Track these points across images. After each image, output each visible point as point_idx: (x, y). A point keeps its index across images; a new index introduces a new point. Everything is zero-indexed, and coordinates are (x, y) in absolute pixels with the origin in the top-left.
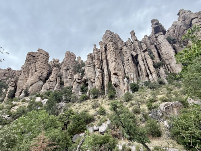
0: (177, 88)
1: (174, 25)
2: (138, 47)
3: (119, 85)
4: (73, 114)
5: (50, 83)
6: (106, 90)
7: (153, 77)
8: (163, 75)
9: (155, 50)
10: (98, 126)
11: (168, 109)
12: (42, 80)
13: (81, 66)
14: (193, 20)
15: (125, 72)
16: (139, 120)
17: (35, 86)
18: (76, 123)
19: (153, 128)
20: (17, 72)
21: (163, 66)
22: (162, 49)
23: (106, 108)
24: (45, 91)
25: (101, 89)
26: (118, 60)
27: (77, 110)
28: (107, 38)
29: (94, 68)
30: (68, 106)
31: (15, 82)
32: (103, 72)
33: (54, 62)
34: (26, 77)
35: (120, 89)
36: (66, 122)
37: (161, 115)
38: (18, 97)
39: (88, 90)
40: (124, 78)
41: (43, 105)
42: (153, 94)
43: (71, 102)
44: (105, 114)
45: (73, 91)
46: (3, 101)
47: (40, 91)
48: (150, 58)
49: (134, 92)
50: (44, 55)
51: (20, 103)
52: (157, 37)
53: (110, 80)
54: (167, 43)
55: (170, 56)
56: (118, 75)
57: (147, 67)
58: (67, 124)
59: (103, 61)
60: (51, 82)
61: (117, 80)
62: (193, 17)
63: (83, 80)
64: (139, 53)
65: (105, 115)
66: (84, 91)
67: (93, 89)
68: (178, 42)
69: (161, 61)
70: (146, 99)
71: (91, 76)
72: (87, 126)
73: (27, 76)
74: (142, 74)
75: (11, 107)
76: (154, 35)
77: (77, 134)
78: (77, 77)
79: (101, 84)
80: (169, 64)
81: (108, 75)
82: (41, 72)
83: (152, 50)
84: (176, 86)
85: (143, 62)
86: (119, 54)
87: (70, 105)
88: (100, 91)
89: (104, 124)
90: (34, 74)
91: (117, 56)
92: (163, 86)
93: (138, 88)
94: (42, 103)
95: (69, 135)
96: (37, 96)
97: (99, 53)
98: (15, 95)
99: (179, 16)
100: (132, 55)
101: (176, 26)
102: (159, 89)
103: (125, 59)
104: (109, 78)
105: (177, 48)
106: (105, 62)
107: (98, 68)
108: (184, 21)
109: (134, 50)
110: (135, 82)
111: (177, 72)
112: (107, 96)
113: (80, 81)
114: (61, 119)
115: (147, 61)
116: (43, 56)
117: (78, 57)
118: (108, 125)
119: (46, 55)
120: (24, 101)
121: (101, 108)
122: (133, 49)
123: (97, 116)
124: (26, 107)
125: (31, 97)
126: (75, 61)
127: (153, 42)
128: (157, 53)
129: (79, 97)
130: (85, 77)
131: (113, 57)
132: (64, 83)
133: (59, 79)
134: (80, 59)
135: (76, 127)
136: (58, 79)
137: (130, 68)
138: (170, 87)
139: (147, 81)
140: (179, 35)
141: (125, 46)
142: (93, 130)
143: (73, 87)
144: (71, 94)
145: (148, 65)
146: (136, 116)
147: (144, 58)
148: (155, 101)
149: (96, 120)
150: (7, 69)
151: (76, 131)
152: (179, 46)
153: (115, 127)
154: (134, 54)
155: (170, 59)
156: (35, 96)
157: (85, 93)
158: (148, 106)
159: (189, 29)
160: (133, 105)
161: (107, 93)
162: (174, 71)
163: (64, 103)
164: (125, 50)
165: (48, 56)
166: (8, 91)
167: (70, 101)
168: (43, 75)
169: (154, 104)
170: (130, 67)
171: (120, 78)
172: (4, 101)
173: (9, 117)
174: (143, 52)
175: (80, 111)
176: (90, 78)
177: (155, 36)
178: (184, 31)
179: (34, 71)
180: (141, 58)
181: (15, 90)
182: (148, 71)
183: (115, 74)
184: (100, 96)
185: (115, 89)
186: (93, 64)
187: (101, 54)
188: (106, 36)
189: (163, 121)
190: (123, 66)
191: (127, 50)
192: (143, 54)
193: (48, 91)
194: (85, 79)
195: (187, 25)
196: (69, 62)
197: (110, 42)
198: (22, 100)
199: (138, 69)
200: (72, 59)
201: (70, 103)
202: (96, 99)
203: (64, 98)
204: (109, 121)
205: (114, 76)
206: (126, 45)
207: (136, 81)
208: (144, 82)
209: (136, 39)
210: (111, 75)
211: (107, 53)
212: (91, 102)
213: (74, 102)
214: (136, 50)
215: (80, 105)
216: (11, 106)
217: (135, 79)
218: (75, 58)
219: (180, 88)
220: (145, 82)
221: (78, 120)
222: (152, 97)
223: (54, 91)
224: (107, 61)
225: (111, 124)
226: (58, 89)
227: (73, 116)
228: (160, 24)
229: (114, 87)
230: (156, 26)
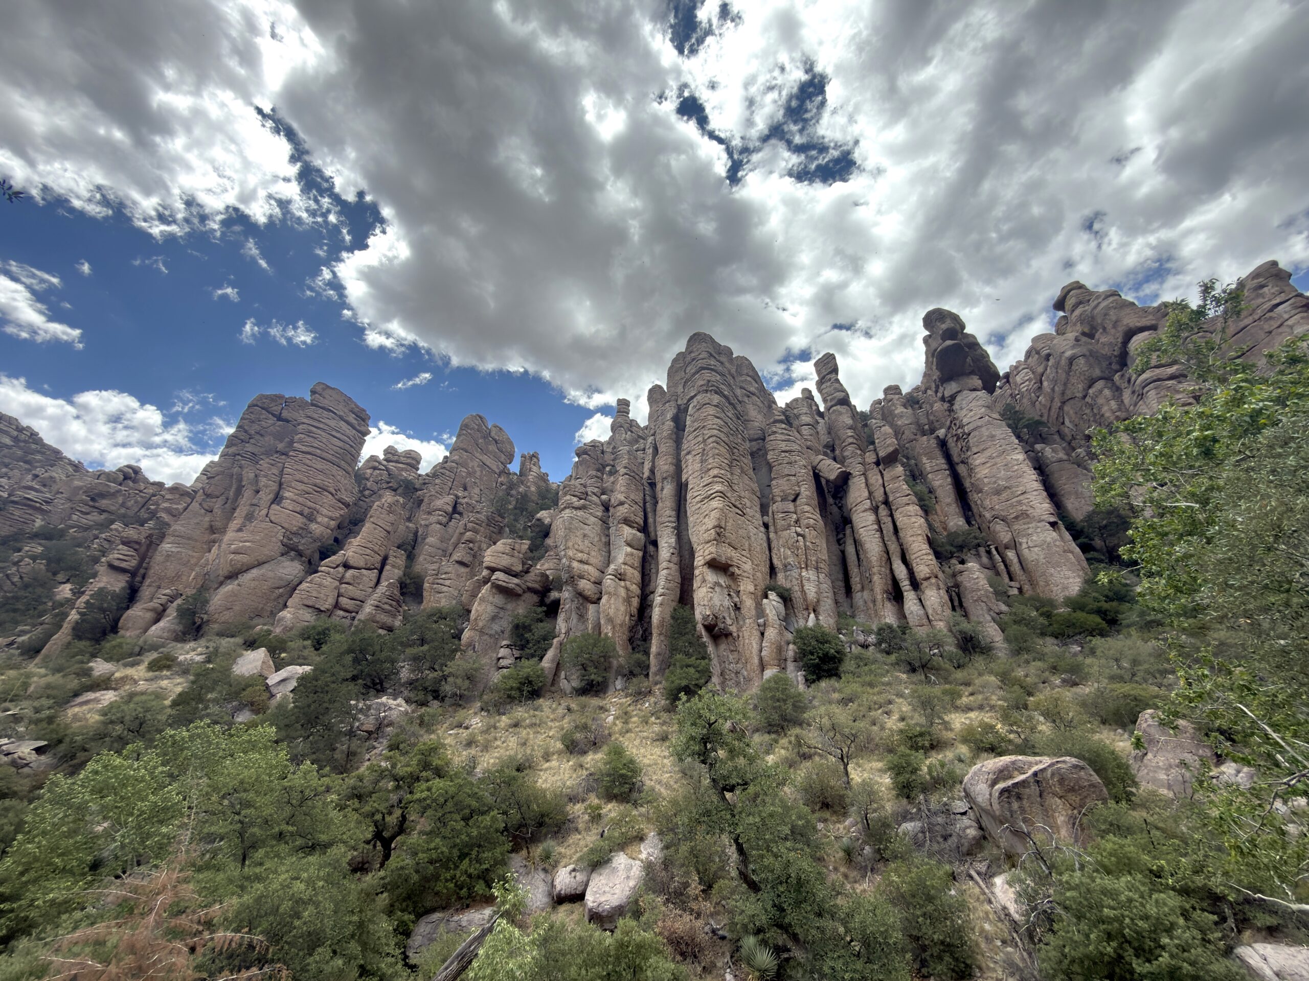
0: (1058, 682)
1: (1038, 353)
2: (851, 440)
3: (733, 629)
4: (439, 773)
5: (343, 577)
6: (659, 654)
7: (927, 603)
8: (979, 599)
9: (941, 462)
10: (582, 870)
11: (1019, 797)
12: (300, 554)
13: (531, 506)
14: (1135, 338)
15: (776, 561)
16: (841, 854)
17: (253, 584)
18: (446, 832)
19: (924, 915)
20: (168, 496)
21: (982, 550)
22: (977, 462)
23: (646, 761)
24: (308, 617)
25: (631, 640)
26: (743, 494)
27: (473, 751)
28: (691, 369)
29: (605, 522)
30: (421, 724)
31: (143, 548)
32: (651, 548)
33: (391, 466)
34: (212, 529)
35: (736, 655)
36: (392, 820)
37: (972, 832)
38: (139, 637)
39: (555, 641)
40: (766, 597)
41: (274, 703)
42: (926, 704)
43: (443, 700)
44: (635, 795)
45: (466, 635)
46: (38, 651)
47: (273, 614)
48: (913, 498)
49: (819, 678)
50: (341, 418)
51: (139, 672)
52: (952, 400)
53: (685, 596)
54: (1003, 432)
55: (1020, 503)
56: (733, 574)
57: (893, 547)
58: (393, 838)
59: (659, 486)
60: (350, 572)
61: (727, 603)
62: (1132, 321)
63: (532, 580)
64: (856, 469)
65: (635, 804)
66: (528, 642)
67: (586, 636)
68: (1056, 437)
69: (969, 522)
70: (883, 728)
71: (581, 561)
72: (517, 860)
73: (218, 524)
74: (867, 583)
75: (76, 695)
76: (937, 387)
77: (444, 908)
78: (505, 561)
79: (634, 611)
80: (1014, 545)
81: (674, 568)
82: (306, 511)
83: (925, 460)
84: (1055, 668)
85: (871, 517)
86: (747, 460)
87: (433, 716)
88: (622, 656)
89: (621, 860)
90: (264, 512)
91: (737, 471)
92: (979, 662)
93: (840, 661)
94: (267, 687)
95: (390, 912)
96: (251, 645)
97: (642, 446)
98: (120, 625)
99: (1061, 314)
100: (817, 476)
101: (1048, 356)
102: (959, 675)
103: (776, 491)
104: (682, 585)
105: (1054, 467)
106: (667, 491)
107: (627, 522)
108: (1091, 336)
109: (831, 449)
110: (827, 620)
111: (1059, 595)
112: (657, 690)
113: (516, 581)
114: (359, 797)
115: (897, 515)
116: (332, 423)
117: (523, 456)
118: (648, 867)
119: (354, 422)
120: (163, 664)
121: (618, 752)
122: (826, 446)
123: (583, 801)
124: (167, 702)
125: (211, 644)
126: (505, 472)
127: (931, 423)
128: (949, 480)
129: (496, 677)
130: (545, 566)
131: (715, 472)
132: (426, 585)
133: (398, 559)
134: (535, 469)
135: (445, 863)
136: (391, 560)
137: (801, 543)
138: (1020, 673)
139: (890, 627)
140: (1064, 403)
141: (781, 421)
142: (550, 894)
143: (469, 611)
144: (456, 651)
145: (901, 534)
146: (820, 826)
147: (879, 495)
148: (935, 746)
149: (577, 830)
150: (120, 470)
151: (439, 887)
152: (1065, 457)
153: (686, 885)
154: (831, 470)
155: (1016, 518)
156: (239, 640)
157: (533, 656)
158: (897, 770)
159: (1117, 377)
160: (805, 757)
161: (661, 671)
162: (1041, 583)
163: (400, 701)
164: (783, 446)
165: (362, 429)
166: (83, 593)
167: (437, 695)
168: (313, 526)
169: (928, 764)
170: (803, 536)
171: (742, 588)
172: (44, 651)
173: (39, 751)
174: (878, 463)
175: (488, 761)
176: (576, 572)
177: (939, 395)
178: (1090, 387)
179: (265, 497)
180: (866, 494)
181: (132, 595)
182: (901, 571)
183: (714, 565)
184: (619, 684)
185: (711, 649)
186: (604, 497)
187: (650, 451)
188: (688, 359)
189: (988, 876)
190: (766, 526)
191: (795, 447)
192: (875, 478)
193: (323, 622)
194: (544, 576)
195: (1105, 357)
196: (469, 474)
197: (707, 391)
198: (154, 655)
199: (843, 552)
200: (488, 462)
201: (436, 704)
202: (595, 702)
203: (405, 674)
204: (656, 840)
205: (711, 577)
206: (787, 417)
207: (832, 621)
208: (875, 628)
209: (840, 395)
210: (692, 568)
211: (685, 446)
212: (561, 711)
213: (460, 701)
214: (837, 452)
215: (492, 721)
216: (74, 683)
217: (827, 604)
218: (511, 457)
219: (1075, 684)
220: (880, 629)
221: (466, 819)
222: (918, 719)
223: (356, 622)
224: (681, 490)
225: (667, 863)
226: (383, 618)
227: (437, 783)
228: (968, 335)
229: (705, 638)
230: (949, 343)
